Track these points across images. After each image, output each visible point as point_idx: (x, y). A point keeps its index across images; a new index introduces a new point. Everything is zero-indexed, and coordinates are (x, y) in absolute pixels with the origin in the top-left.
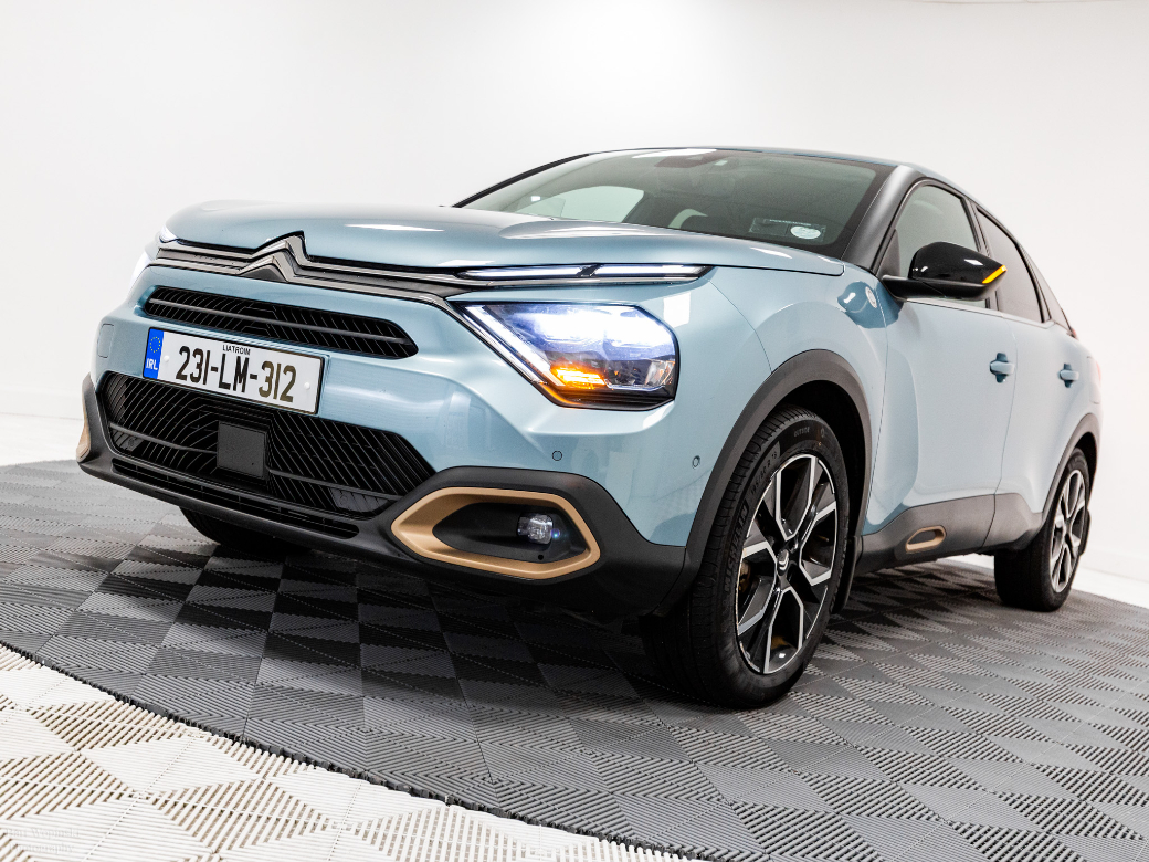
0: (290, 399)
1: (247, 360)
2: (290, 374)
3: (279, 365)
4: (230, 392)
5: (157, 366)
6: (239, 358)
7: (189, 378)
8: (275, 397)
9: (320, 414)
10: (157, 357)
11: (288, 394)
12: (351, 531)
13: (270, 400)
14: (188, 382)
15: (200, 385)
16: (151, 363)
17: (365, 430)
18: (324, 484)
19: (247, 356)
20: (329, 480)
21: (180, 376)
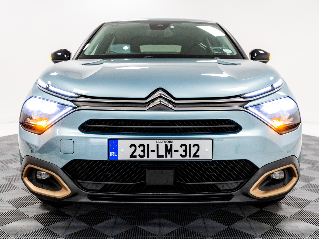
0: (198, 156)
1: (171, 145)
2: (196, 148)
3: (190, 145)
4: (164, 158)
5: (117, 154)
6: (166, 145)
7: (138, 156)
8: (190, 156)
9: (214, 159)
10: (116, 151)
11: (197, 155)
12: (231, 197)
13: (187, 158)
14: (138, 158)
15: (145, 158)
16: (112, 154)
17: (230, 161)
18: (211, 183)
19: (171, 143)
20: (214, 181)
21: (132, 156)
